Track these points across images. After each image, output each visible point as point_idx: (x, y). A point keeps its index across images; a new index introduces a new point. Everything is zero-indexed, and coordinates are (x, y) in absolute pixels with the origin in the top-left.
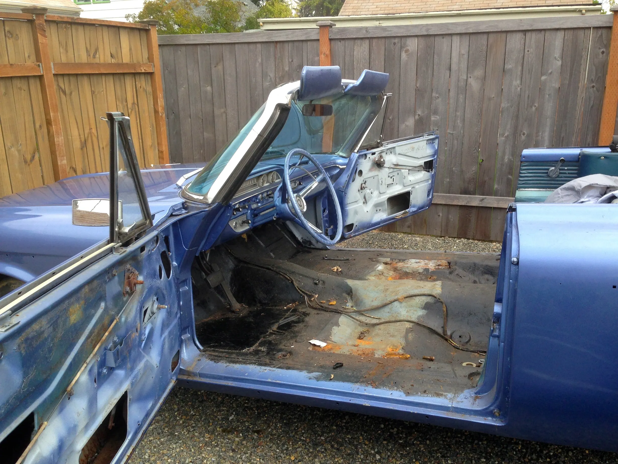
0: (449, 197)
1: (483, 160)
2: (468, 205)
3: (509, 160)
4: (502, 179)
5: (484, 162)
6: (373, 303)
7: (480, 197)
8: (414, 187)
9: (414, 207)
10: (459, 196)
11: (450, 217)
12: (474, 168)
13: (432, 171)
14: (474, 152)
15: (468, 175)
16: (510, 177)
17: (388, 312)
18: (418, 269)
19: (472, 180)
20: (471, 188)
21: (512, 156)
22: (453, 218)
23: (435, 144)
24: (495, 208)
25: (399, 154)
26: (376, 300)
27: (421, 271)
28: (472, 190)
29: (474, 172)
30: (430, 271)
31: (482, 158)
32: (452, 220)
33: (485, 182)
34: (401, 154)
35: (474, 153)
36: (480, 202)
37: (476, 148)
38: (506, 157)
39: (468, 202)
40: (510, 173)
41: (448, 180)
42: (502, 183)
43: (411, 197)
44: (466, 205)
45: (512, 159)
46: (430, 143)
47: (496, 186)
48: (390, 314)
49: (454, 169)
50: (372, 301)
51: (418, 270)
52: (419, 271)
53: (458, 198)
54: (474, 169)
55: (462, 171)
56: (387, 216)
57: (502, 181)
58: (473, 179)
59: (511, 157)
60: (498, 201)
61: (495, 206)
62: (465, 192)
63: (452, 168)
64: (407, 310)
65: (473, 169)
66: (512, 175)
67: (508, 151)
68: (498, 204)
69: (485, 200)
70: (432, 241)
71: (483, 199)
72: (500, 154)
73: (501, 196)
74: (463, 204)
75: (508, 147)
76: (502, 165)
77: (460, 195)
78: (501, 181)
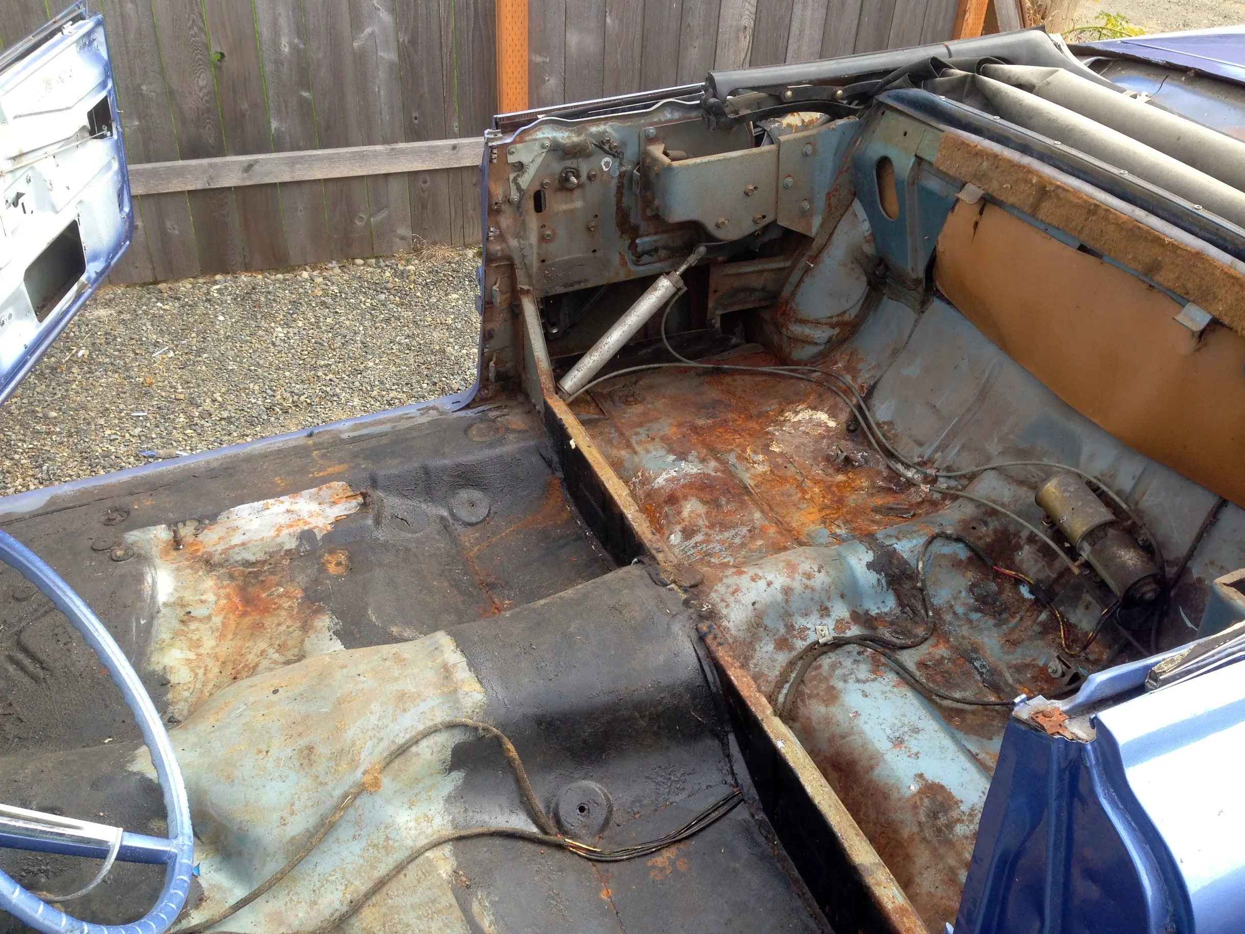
0: (154, 173)
1: (222, 55)
2: (213, 186)
3: (294, 48)
4: (285, 102)
5: (226, 59)
6: (288, 828)
7: (241, 162)
8: (81, 202)
9: (95, 258)
10: (183, 167)
11: (168, 224)
12: (203, 80)
13: (110, 129)
14: (192, 32)
15: (190, 104)
16: (305, 94)
17: (354, 837)
18: (279, 540)
19: (206, 115)
20: (209, 136)
21: (299, 37)
22: (176, 226)
23: (95, 43)
24: (283, 184)
25: (15, 117)
26: (292, 813)
27: (292, 544)
28: (211, 141)
29: (205, 91)
30: (319, 538)
31: (219, 50)
32: (177, 232)
33: (243, 115)
34: (20, 116)
35: (195, 36)
36: (245, 175)
37: (194, 21)
38: (284, 41)
39: (211, 178)
40: (304, 83)
41: (136, 123)
42: (287, 112)
43: (81, 229)
44: (208, 187)
45: (302, 46)
46: (85, 44)
47: (274, 125)
48: (363, 844)
49: (144, 88)
50: (283, 822)
51: (281, 545)
52: (287, 547)
53: (179, 173)
54: (204, 83)
55: (172, 93)
56: (37, 327)
57: (286, 107)
58: (208, 110)
59: (296, 41)
60: (292, 163)
61: (287, 178)
62: (194, 150)
63: (139, 86)
64: (406, 800)
65: (202, 83)
66: (308, 90)
67: (284, 22)
68: (293, 172)
69: (256, 167)
70: (145, 313)
71: (249, 167)
72: (265, 32)
73: (293, 149)
74: (199, 186)
75: (281, 10)
76: (278, 63)
77: (181, 163)
78: (283, 109)
